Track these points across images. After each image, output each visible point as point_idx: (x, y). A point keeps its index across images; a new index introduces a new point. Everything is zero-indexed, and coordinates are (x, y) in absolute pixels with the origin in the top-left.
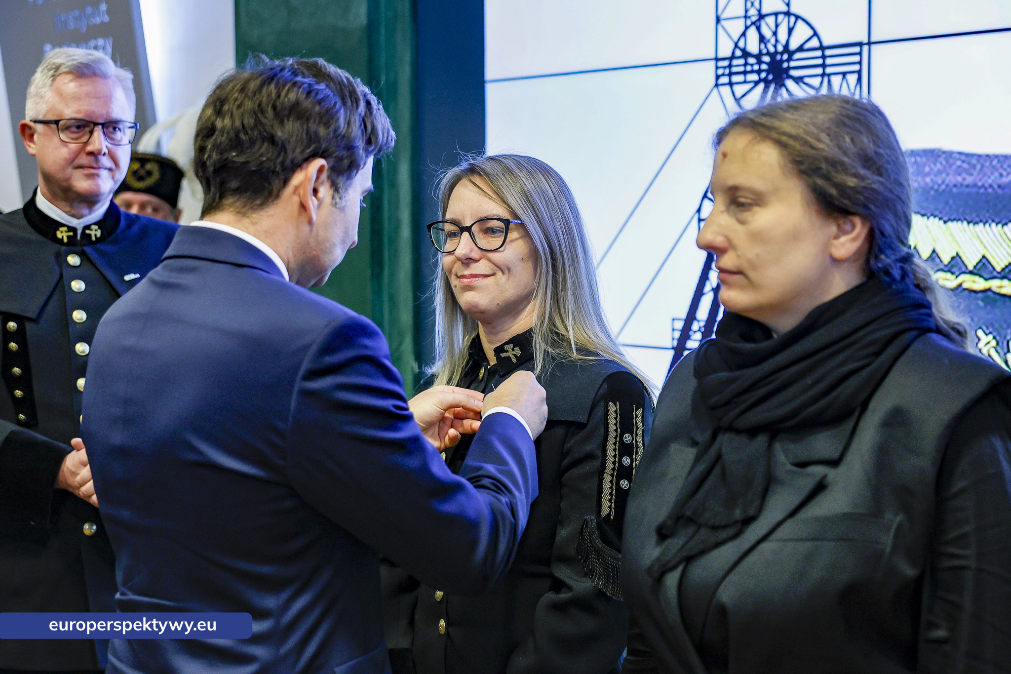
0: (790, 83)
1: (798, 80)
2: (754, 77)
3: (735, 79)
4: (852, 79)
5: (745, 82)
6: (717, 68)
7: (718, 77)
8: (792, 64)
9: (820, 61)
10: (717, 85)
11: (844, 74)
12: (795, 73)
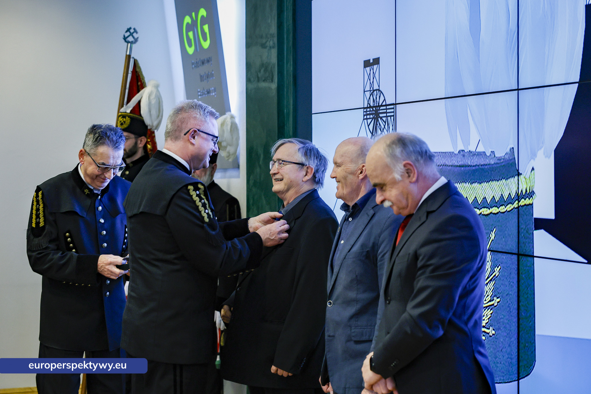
0: (379, 119)
1: (381, 118)
2: (371, 116)
3: (368, 117)
4: (392, 118)
5: (370, 118)
6: (364, 112)
7: (364, 115)
8: (380, 111)
9: (385, 111)
10: (364, 119)
11: (391, 116)
12: (381, 115)
